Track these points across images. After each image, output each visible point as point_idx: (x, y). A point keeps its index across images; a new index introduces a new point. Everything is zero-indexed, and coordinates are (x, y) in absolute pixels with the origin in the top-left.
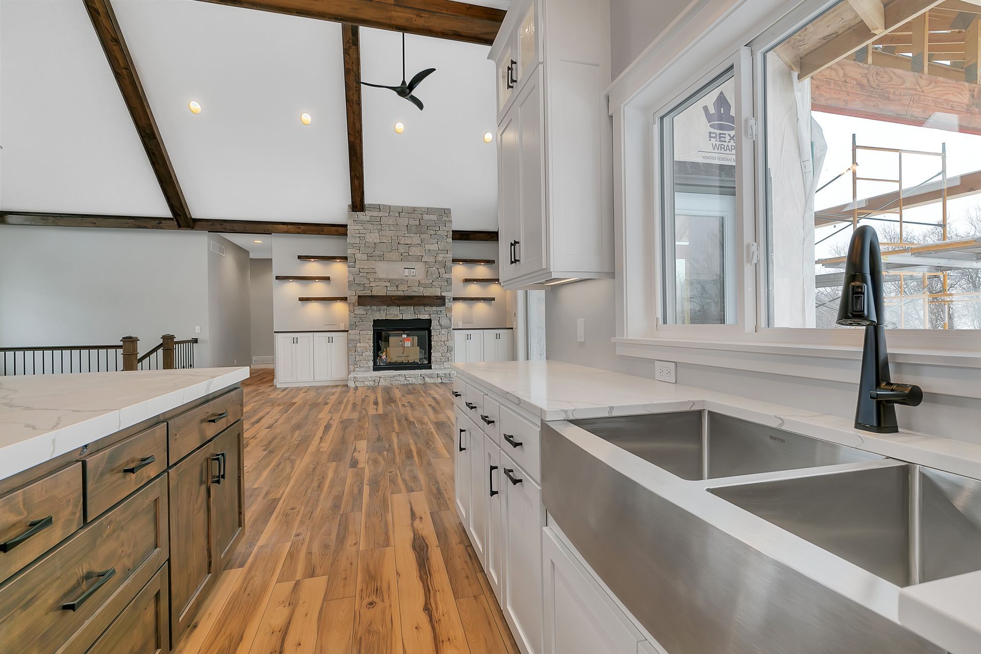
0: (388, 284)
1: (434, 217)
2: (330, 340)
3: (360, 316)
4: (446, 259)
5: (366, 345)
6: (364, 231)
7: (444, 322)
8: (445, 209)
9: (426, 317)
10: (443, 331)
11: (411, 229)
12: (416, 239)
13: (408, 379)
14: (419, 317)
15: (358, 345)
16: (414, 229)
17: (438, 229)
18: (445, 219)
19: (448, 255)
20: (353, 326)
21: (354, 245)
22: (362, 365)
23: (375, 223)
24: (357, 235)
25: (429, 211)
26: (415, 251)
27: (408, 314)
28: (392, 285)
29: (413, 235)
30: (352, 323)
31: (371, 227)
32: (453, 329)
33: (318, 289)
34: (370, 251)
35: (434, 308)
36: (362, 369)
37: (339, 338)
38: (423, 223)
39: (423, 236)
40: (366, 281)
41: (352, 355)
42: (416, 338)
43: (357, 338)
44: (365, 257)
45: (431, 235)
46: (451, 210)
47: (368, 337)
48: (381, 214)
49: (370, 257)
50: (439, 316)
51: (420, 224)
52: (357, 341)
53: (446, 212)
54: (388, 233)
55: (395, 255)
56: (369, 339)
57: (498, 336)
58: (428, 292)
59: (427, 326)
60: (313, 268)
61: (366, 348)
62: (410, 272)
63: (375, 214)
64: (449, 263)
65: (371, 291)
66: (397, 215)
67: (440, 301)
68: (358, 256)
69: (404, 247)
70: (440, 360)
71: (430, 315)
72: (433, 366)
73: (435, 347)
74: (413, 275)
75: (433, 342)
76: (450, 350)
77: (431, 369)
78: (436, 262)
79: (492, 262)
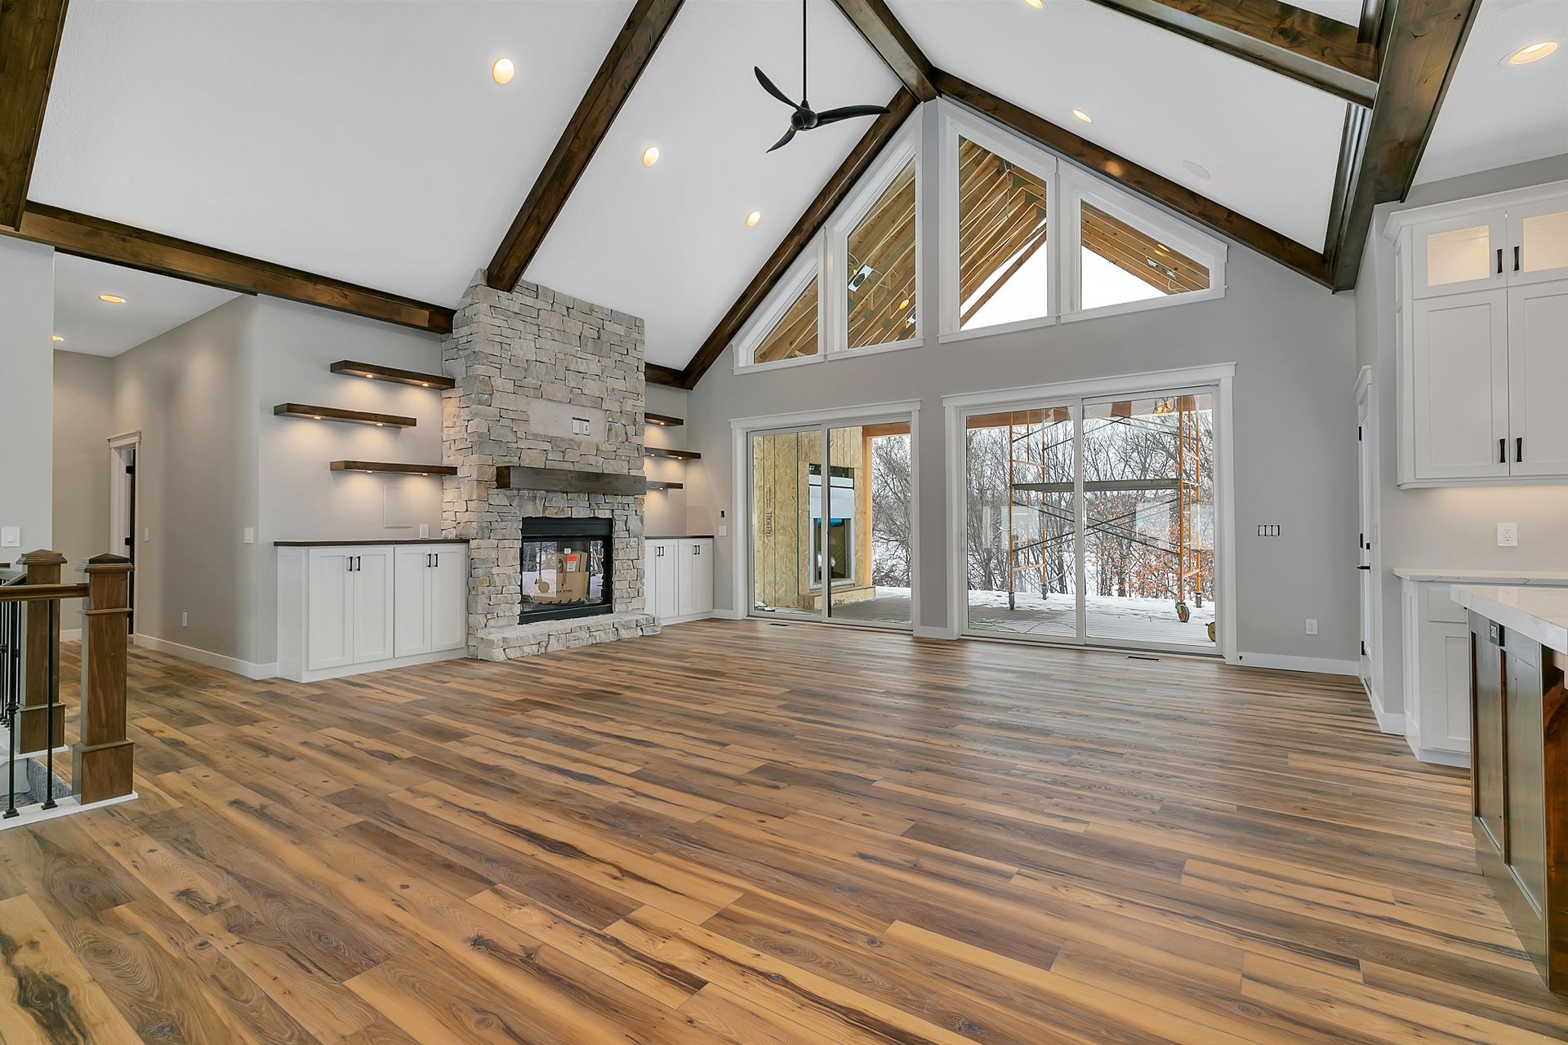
0: (547, 446)
1: (621, 330)
2: (432, 562)
3: (499, 509)
4: (637, 411)
5: (510, 571)
6: (506, 332)
7: (634, 523)
8: (636, 318)
9: (608, 515)
10: (633, 542)
11: (586, 345)
12: (594, 366)
13: (594, 634)
14: (596, 515)
15: (495, 570)
16: (590, 344)
17: (626, 353)
18: (636, 335)
19: (639, 403)
20: (487, 530)
21: (491, 359)
22: (501, 614)
23: (529, 319)
24: (498, 339)
25: (614, 315)
26: (592, 388)
27: (579, 509)
28: (555, 448)
29: (589, 357)
30: (484, 525)
31: (520, 325)
32: (647, 538)
33: (372, 444)
34: (518, 374)
35: (620, 498)
36: (502, 622)
37: (452, 556)
38: (602, 337)
39: (604, 361)
40: (511, 438)
41: (483, 593)
42: (584, 556)
43: (493, 556)
44: (510, 386)
45: (616, 362)
46: (644, 322)
47: (512, 551)
48: (539, 304)
49: (518, 386)
50: (626, 513)
51: (599, 338)
52: (493, 563)
53: (636, 324)
54: (548, 344)
55: (559, 390)
56: (514, 558)
57: (697, 550)
58: (610, 468)
59: (604, 532)
60: (361, 394)
61: (509, 577)
62: (581, 428)
63: (530, 301)
64: (641, 419)
65: (519, 458)
66: (565, 313)
67: (635, 487)
68: (498, 382)
69: (574, 377)
70: (626, 595)
71: (613, 510)
72: (618, 606)
73: (620, 570)
74: (588, 432)
75: (617, 562)
76: (640, 576)
77: (612, 612)
78: (621, 412)
79: (680, 422)
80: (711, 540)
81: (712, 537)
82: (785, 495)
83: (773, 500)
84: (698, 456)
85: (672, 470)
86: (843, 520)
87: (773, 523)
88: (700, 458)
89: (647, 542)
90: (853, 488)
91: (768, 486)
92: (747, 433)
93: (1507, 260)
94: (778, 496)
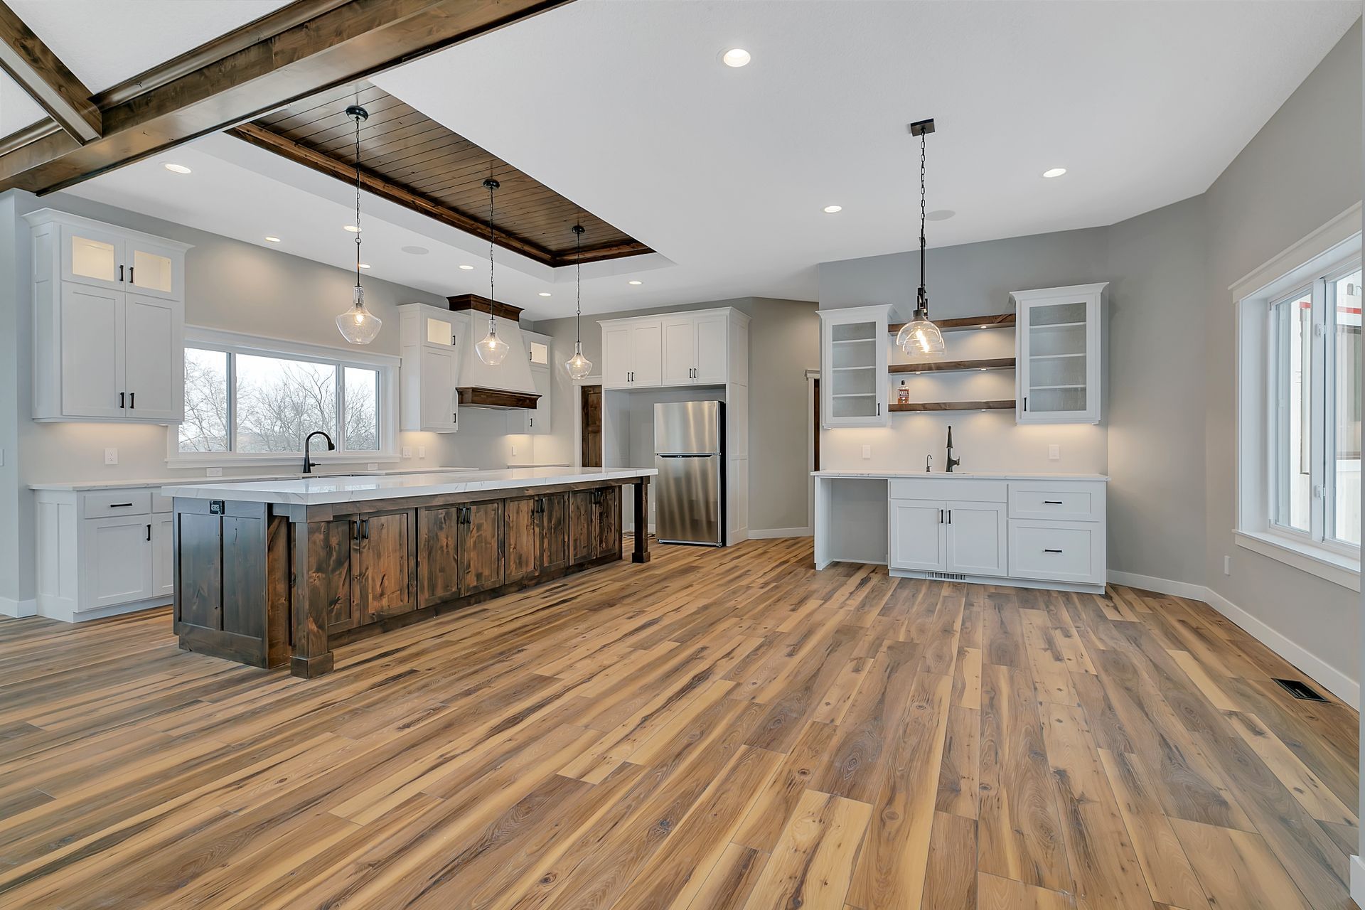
93: (125, 274)
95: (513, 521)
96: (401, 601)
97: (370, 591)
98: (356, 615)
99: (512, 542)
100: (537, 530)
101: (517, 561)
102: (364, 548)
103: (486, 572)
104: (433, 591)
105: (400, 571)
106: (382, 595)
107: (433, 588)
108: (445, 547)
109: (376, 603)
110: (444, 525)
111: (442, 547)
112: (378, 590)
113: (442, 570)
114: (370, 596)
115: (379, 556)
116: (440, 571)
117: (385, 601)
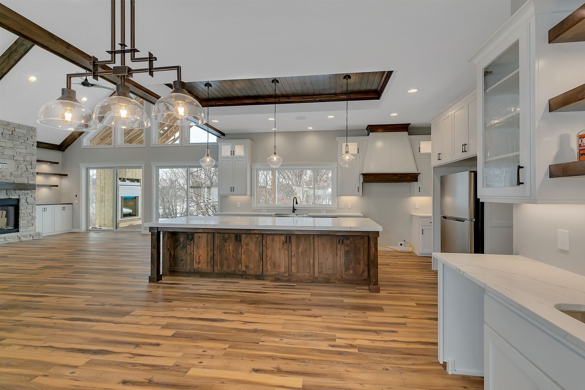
1: (24, 132)
4: (32, 160)
7: (30, 200)
8: (32, 127)
9: (17, 197)
10: (30, 206)
11: (5, 137)
12: (9, 144)
13: (7, 239)
14: (10, 197)
16: (8, 136)
17: (27, 139)
18: (32, 134)
19: (33, 157)
25: (20, 126)
26: (8, 152)
29: (7, 141)
32: (37, 205)
35: (23, 191)
38: (15, 133)
39: (15, 143)
42: (5, 212)
45: (21, 143)
46: (37, 129)
50: (26, 196)
51: (12, 134)
53: (33, 129)
57: (64, 209)
58: (17, 181)
59: (15, 203)
62: (3, 166)
64: (34, 163)
67: (32, 187)
70: (26, 226)
71: (19, 196)
72: (21, 230)
73: (23, 217)
74: (6, 168)
75: (21, 214)
76: (33, 218)
77: (19, 232)
78: (24, 161)
79: (58, 163)
80: (72, 205)
81: (72, 204)
82: (108, 188)
83: (104, 190)
84: (67, 175)
85: (54, 180)
86: (136, 197)
87: (104, 198)
88: (67, 176)
89: (37, 206)
90: (140, 186)
91: (102, 185)
92: (87, 168)
93: (233, 153)
94: (106, 189)
95: (269, 245)
96: (207, 267)
97: (194, 260)
98: (189, 267)
99: (269, 254)
100: (286, 252)
101: (272, 265)
102: (192, 244)
103: (251, 266)
104: (222, 267)
105: (207, 255)
106: (199, 263)
107: (222, 266)
108: (228, 250)
109: (197, 265)
110: (227, 241)
111: (227, 250)
112: (198, 261)
113: (226, 259)
114: (194, 262)
115: (198, 248)
116: (225, 260)
117: (200, 266)
